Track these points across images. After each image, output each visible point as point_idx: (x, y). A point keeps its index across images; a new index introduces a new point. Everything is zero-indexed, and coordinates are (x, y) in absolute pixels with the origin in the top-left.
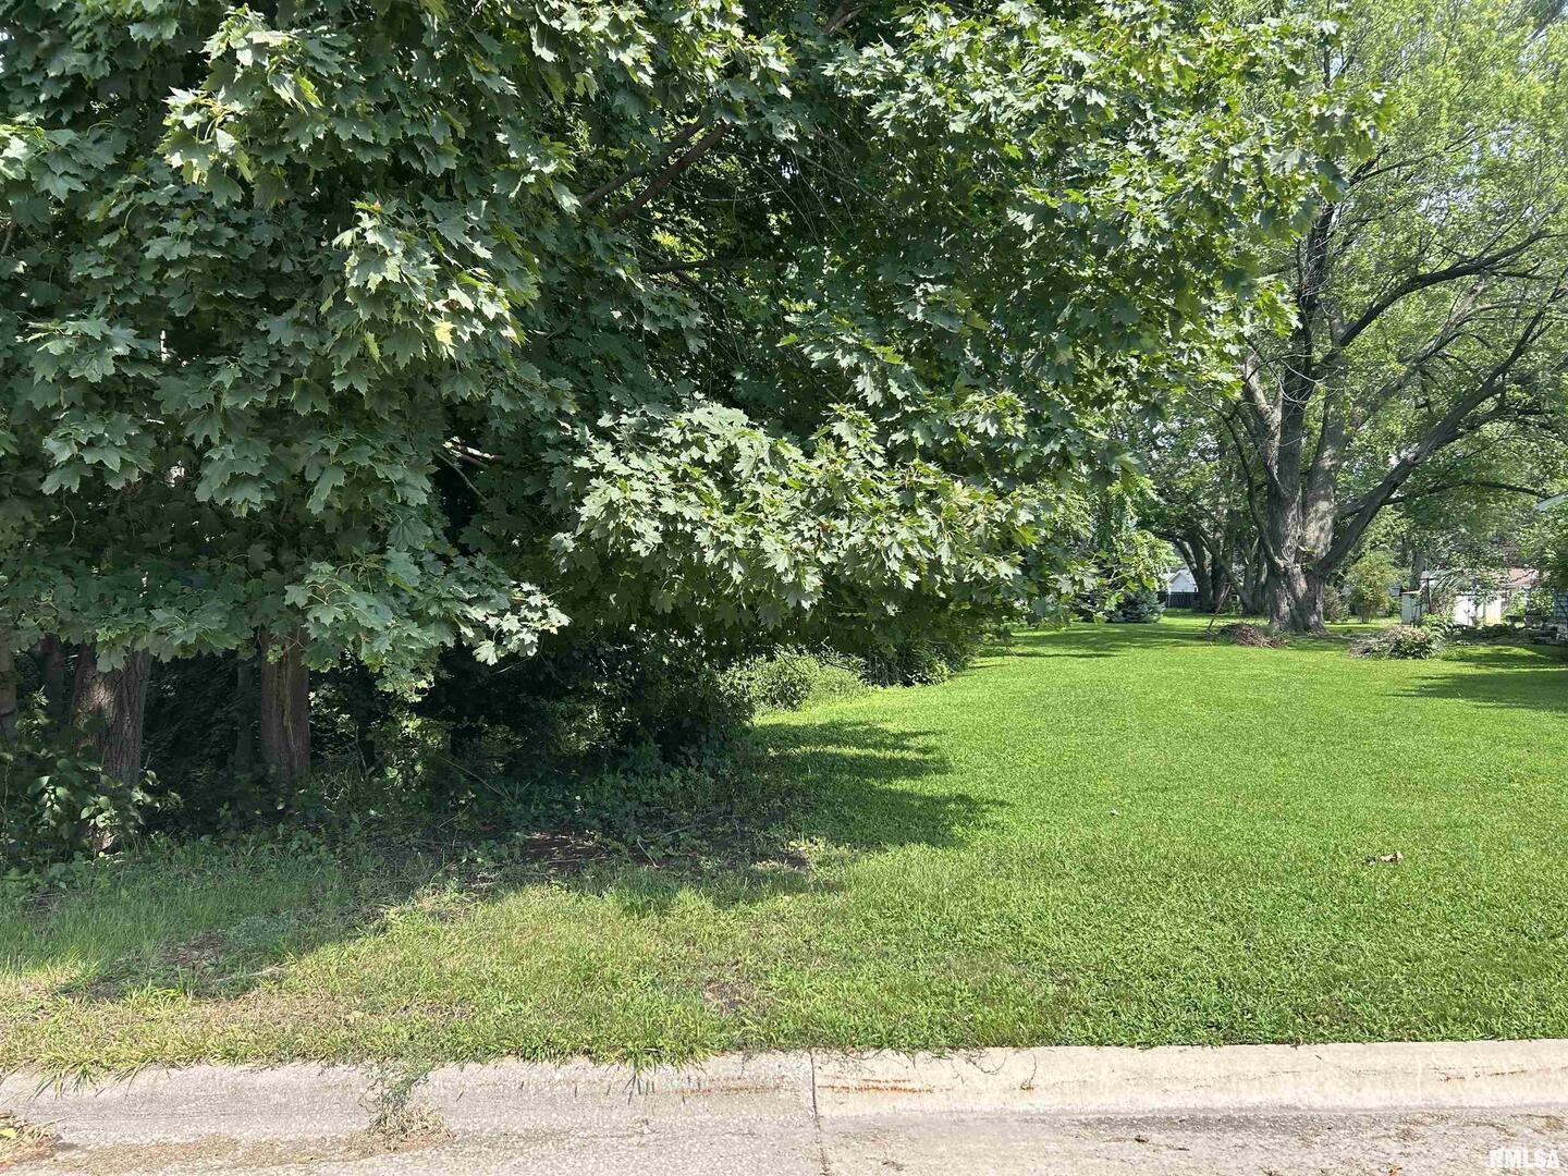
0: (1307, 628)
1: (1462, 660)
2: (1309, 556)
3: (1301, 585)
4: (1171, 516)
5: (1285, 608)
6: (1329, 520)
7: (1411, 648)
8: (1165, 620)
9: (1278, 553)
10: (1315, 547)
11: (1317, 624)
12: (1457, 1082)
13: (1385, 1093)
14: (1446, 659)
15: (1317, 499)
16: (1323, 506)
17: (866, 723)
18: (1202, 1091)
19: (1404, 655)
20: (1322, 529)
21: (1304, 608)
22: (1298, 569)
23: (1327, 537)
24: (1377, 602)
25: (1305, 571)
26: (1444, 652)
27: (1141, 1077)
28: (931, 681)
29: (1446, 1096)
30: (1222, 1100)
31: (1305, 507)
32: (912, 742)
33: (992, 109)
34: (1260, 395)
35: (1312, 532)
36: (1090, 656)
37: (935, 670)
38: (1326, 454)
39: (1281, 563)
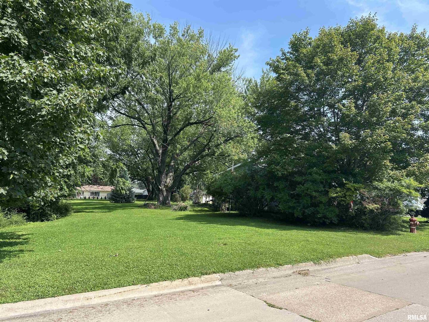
0: (166, 204)
1: (194, 211)
2: (167, 186)
3: (165, 193)
4: (141, 175)
5: (161, 199)
6: (172, 177)
7: (183, 208)
8: (136, 202)
9: (160, 185)
10: (169, 184)
11: (168, 203)
12: (90, 300)
13: (72, 304)
14: (190, 211)
15: (170, 172)
16: (171, 174)
17: (11, 233)
18: (26, 310)
19: (182, 210)
20: (170, 180)
21: (166, 199)
22: (164, 189)
23: (171, 181)
24: (187, 197)
25: (166, 190)
26: (190, 209)
27: (9, 310)
28: (50, 220)
29: (86, 303)
30: (31, 312)
31: (167, 175)
32: (23, 237)
33: (4, 78)
34: (157, 146)
35: (168, 180)
36: (106, 212)
37: (52, 217)
38: (172, 161)
39: (161, 188)
